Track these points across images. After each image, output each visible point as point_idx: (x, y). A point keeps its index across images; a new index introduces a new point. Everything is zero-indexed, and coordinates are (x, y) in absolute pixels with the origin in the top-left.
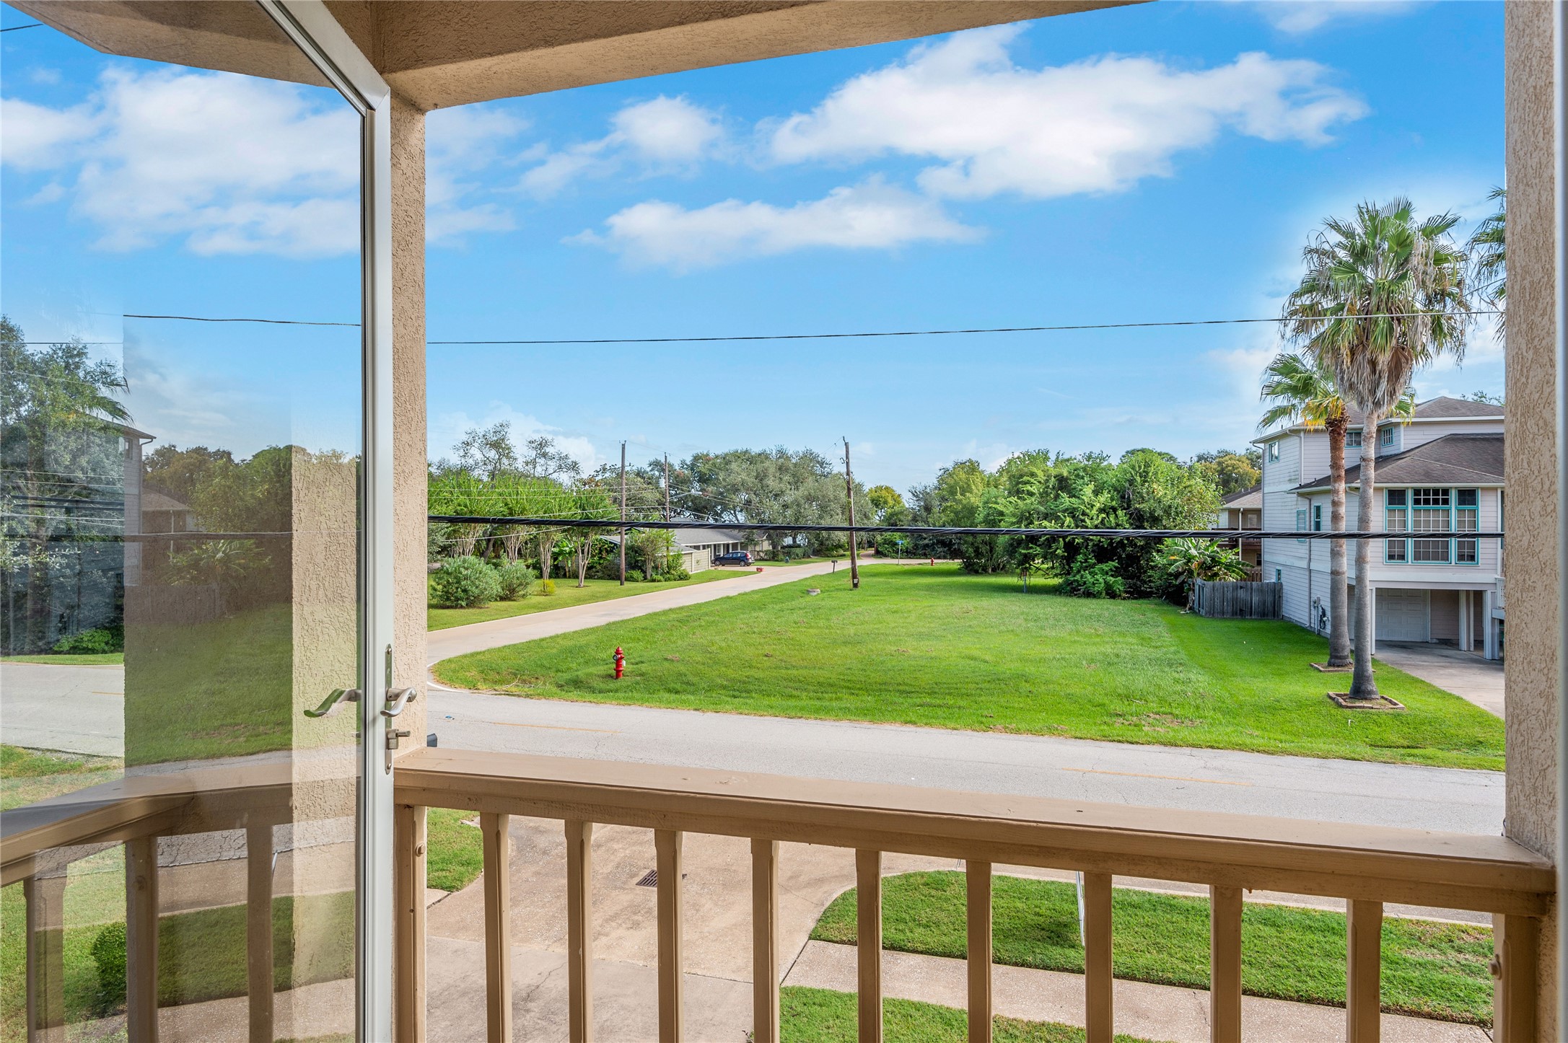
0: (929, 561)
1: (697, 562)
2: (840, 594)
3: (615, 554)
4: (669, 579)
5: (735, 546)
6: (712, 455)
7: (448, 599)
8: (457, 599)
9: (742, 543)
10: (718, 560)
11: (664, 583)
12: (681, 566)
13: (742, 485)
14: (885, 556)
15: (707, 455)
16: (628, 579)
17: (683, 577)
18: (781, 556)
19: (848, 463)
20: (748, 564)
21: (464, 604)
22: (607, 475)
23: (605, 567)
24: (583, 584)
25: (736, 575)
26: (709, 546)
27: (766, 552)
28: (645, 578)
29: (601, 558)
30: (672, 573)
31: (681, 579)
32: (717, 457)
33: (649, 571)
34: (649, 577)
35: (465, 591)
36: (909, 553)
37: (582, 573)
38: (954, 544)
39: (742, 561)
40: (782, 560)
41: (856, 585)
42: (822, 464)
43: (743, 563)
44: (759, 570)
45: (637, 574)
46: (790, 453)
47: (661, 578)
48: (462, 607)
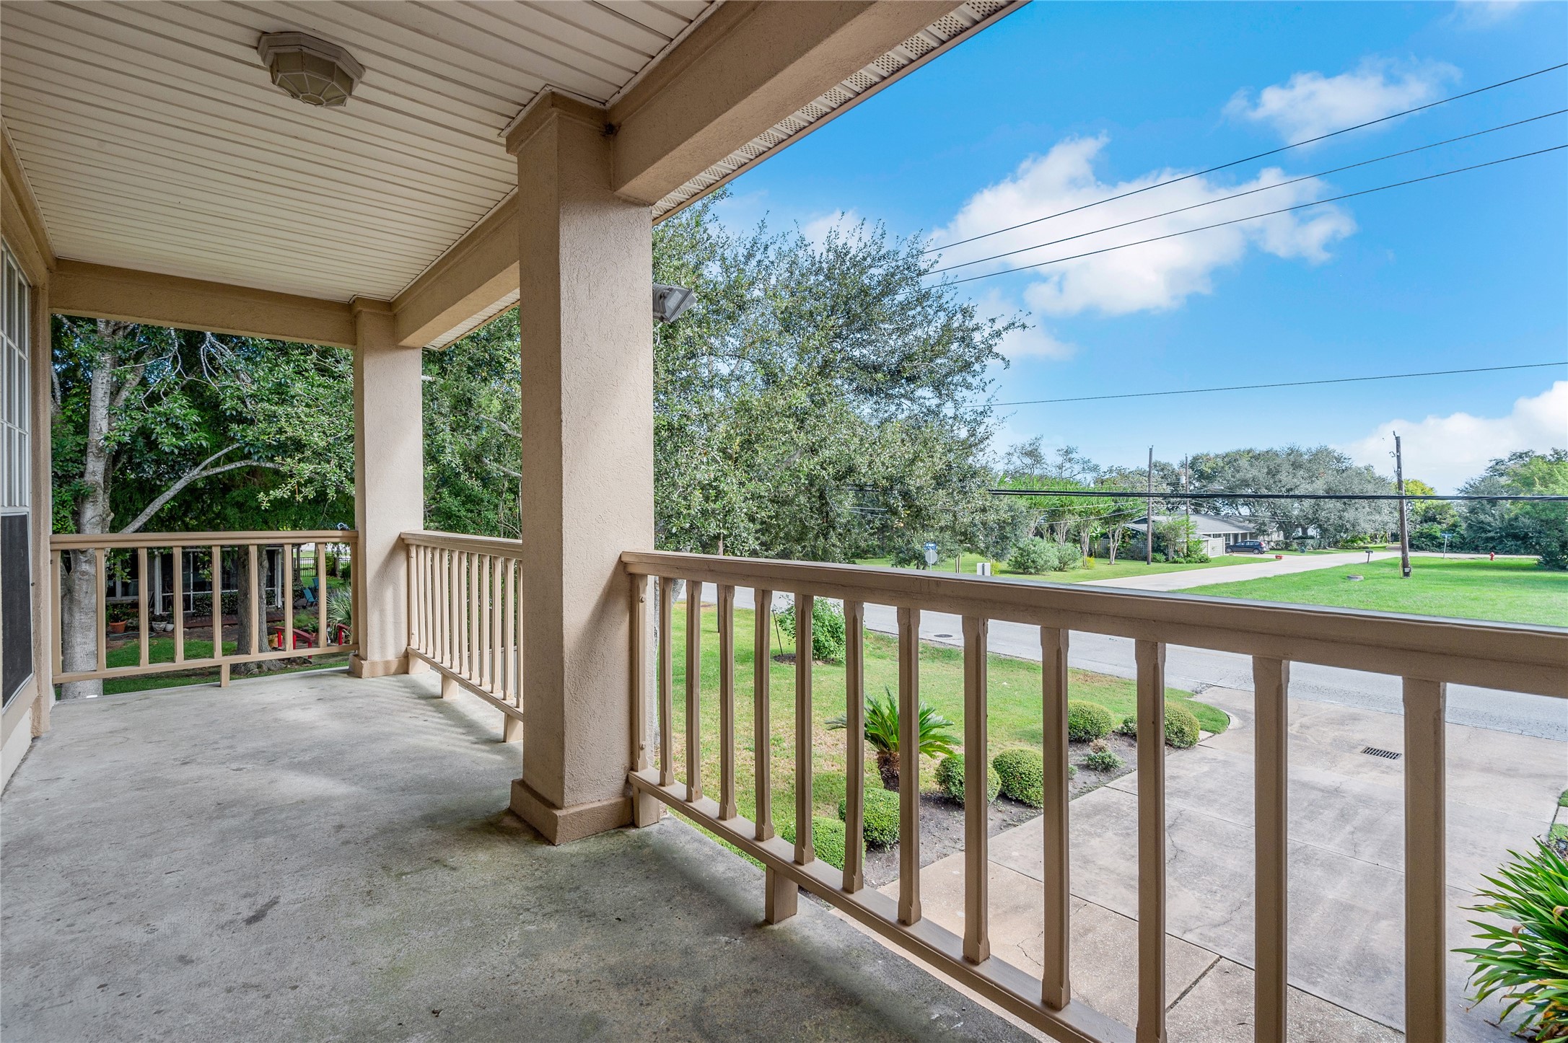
0: (1489, 556)
1: (1214, 548)
2: (1392, 581)
3: (1138, 539)
4: (1190, 562)
5: (1244, 536)
6: (1212, 455)
7: (1020, 567)
8: (1028, 567)
9: (1251, 534)
10: (1230, 548)
11: (1185, 565)
12: (1201, 551)
13: (1253, 480)
14: (1422, 549)
15: (1208, 455)
16: (1155, 560)
17: (1203, 560)
18: (1295, 546)
19: (1399, 457)
20: (1262, 552)
21: (1033, 571)
22: (1114, 474)
23: (1129, 550)
24: (1113, 562)
25: (1254, 561)
26: (1219, 536)
27: (1277, 543)
28: (1167, 560)
29: (1124, 542)
30: (1192, 556)
31: (1202, 562)
32: (1217, 456)
33: (1171, 553)
34: (1170, 559)
35: (1033, 562)
36: (1453, 547)
37: (1113, 554)
38: (1532, 538)
39: (1257, 548)
40: (1296, 550)
41: (1406, 574)
42: (1339, 460)
43: (1257, 551)
44: (1279, 558)
45: (1160, 556)
46: (1303, 450)
47: (1183, 560)
48: (1031, 573)
